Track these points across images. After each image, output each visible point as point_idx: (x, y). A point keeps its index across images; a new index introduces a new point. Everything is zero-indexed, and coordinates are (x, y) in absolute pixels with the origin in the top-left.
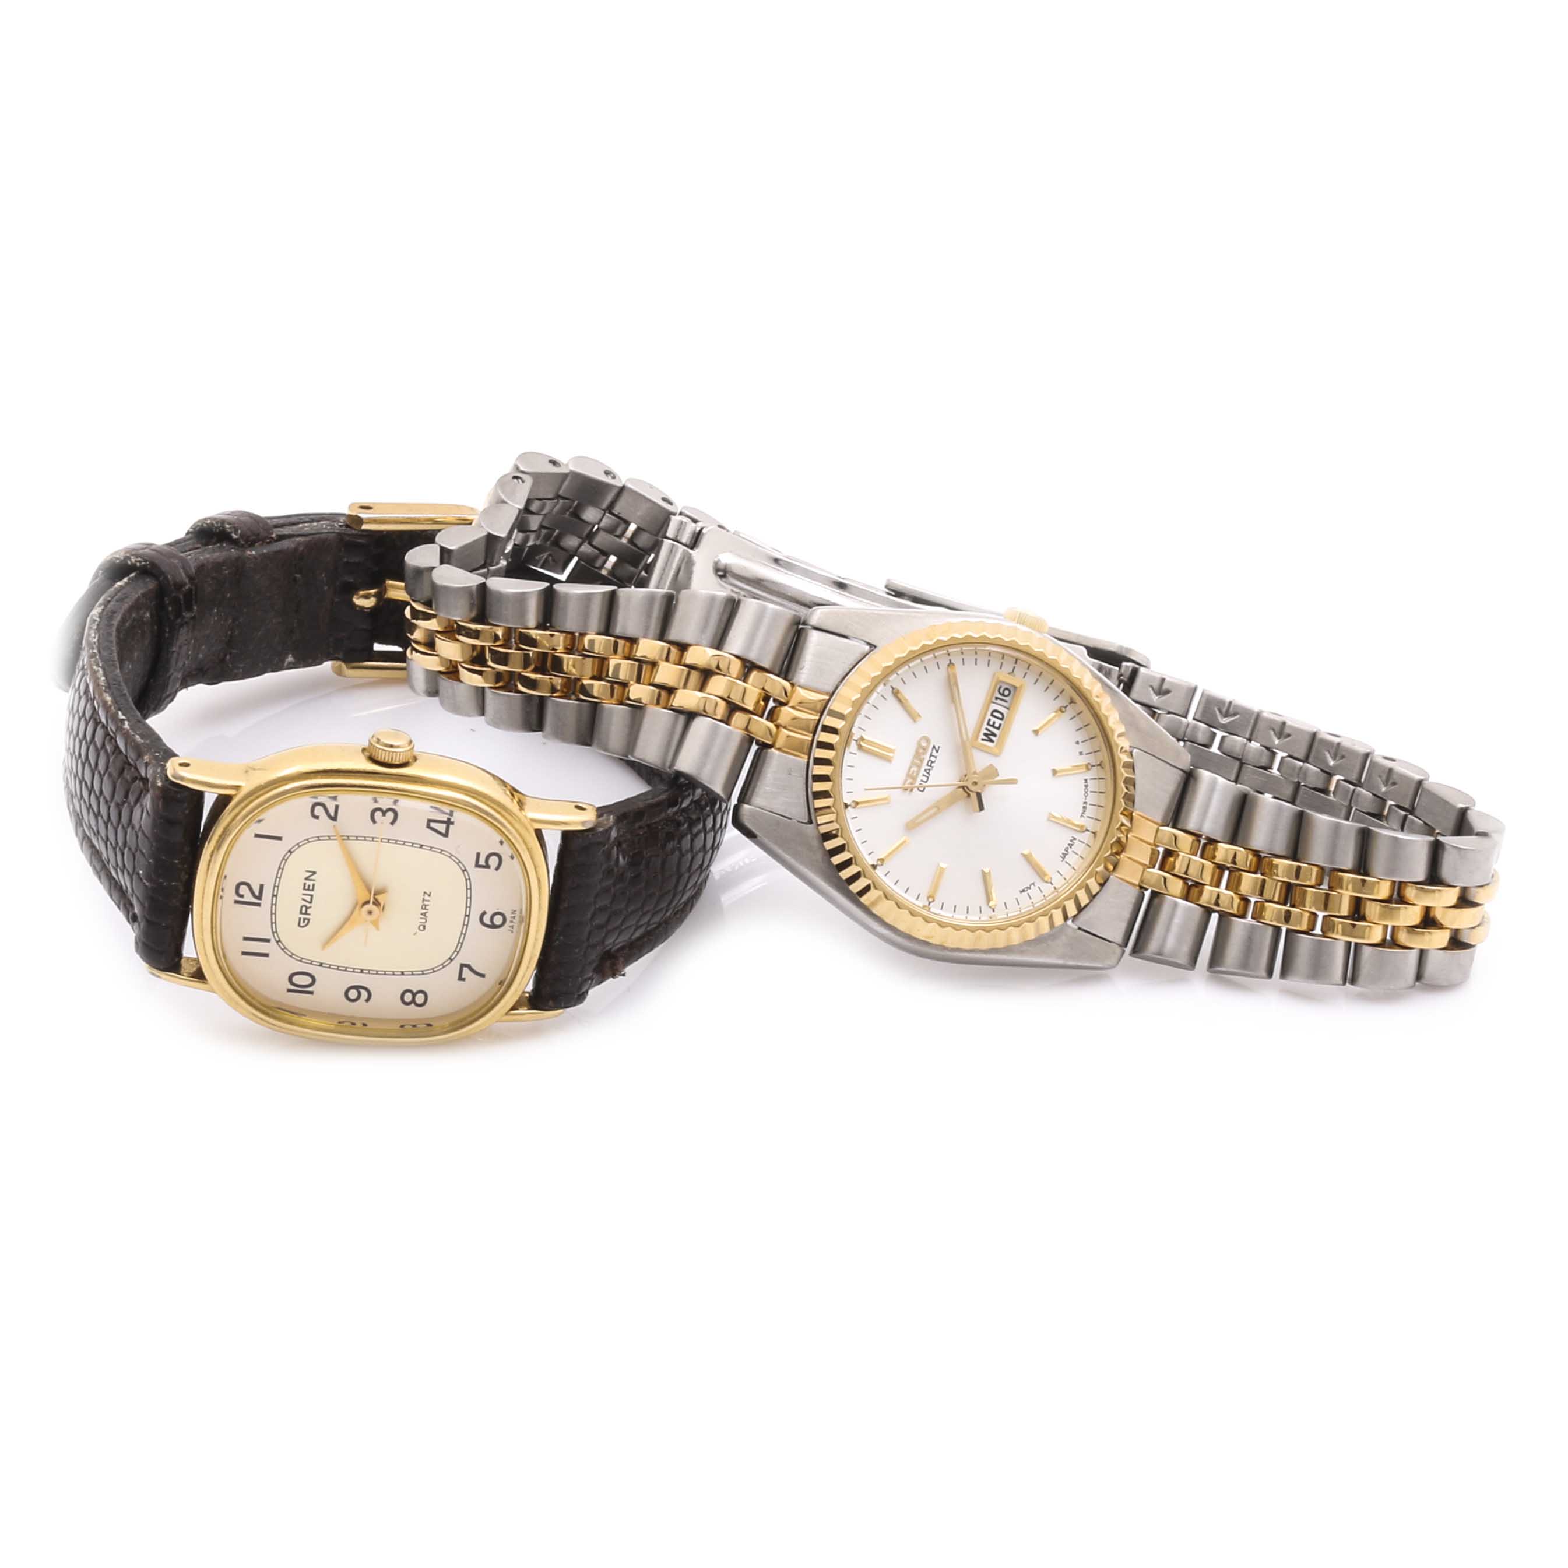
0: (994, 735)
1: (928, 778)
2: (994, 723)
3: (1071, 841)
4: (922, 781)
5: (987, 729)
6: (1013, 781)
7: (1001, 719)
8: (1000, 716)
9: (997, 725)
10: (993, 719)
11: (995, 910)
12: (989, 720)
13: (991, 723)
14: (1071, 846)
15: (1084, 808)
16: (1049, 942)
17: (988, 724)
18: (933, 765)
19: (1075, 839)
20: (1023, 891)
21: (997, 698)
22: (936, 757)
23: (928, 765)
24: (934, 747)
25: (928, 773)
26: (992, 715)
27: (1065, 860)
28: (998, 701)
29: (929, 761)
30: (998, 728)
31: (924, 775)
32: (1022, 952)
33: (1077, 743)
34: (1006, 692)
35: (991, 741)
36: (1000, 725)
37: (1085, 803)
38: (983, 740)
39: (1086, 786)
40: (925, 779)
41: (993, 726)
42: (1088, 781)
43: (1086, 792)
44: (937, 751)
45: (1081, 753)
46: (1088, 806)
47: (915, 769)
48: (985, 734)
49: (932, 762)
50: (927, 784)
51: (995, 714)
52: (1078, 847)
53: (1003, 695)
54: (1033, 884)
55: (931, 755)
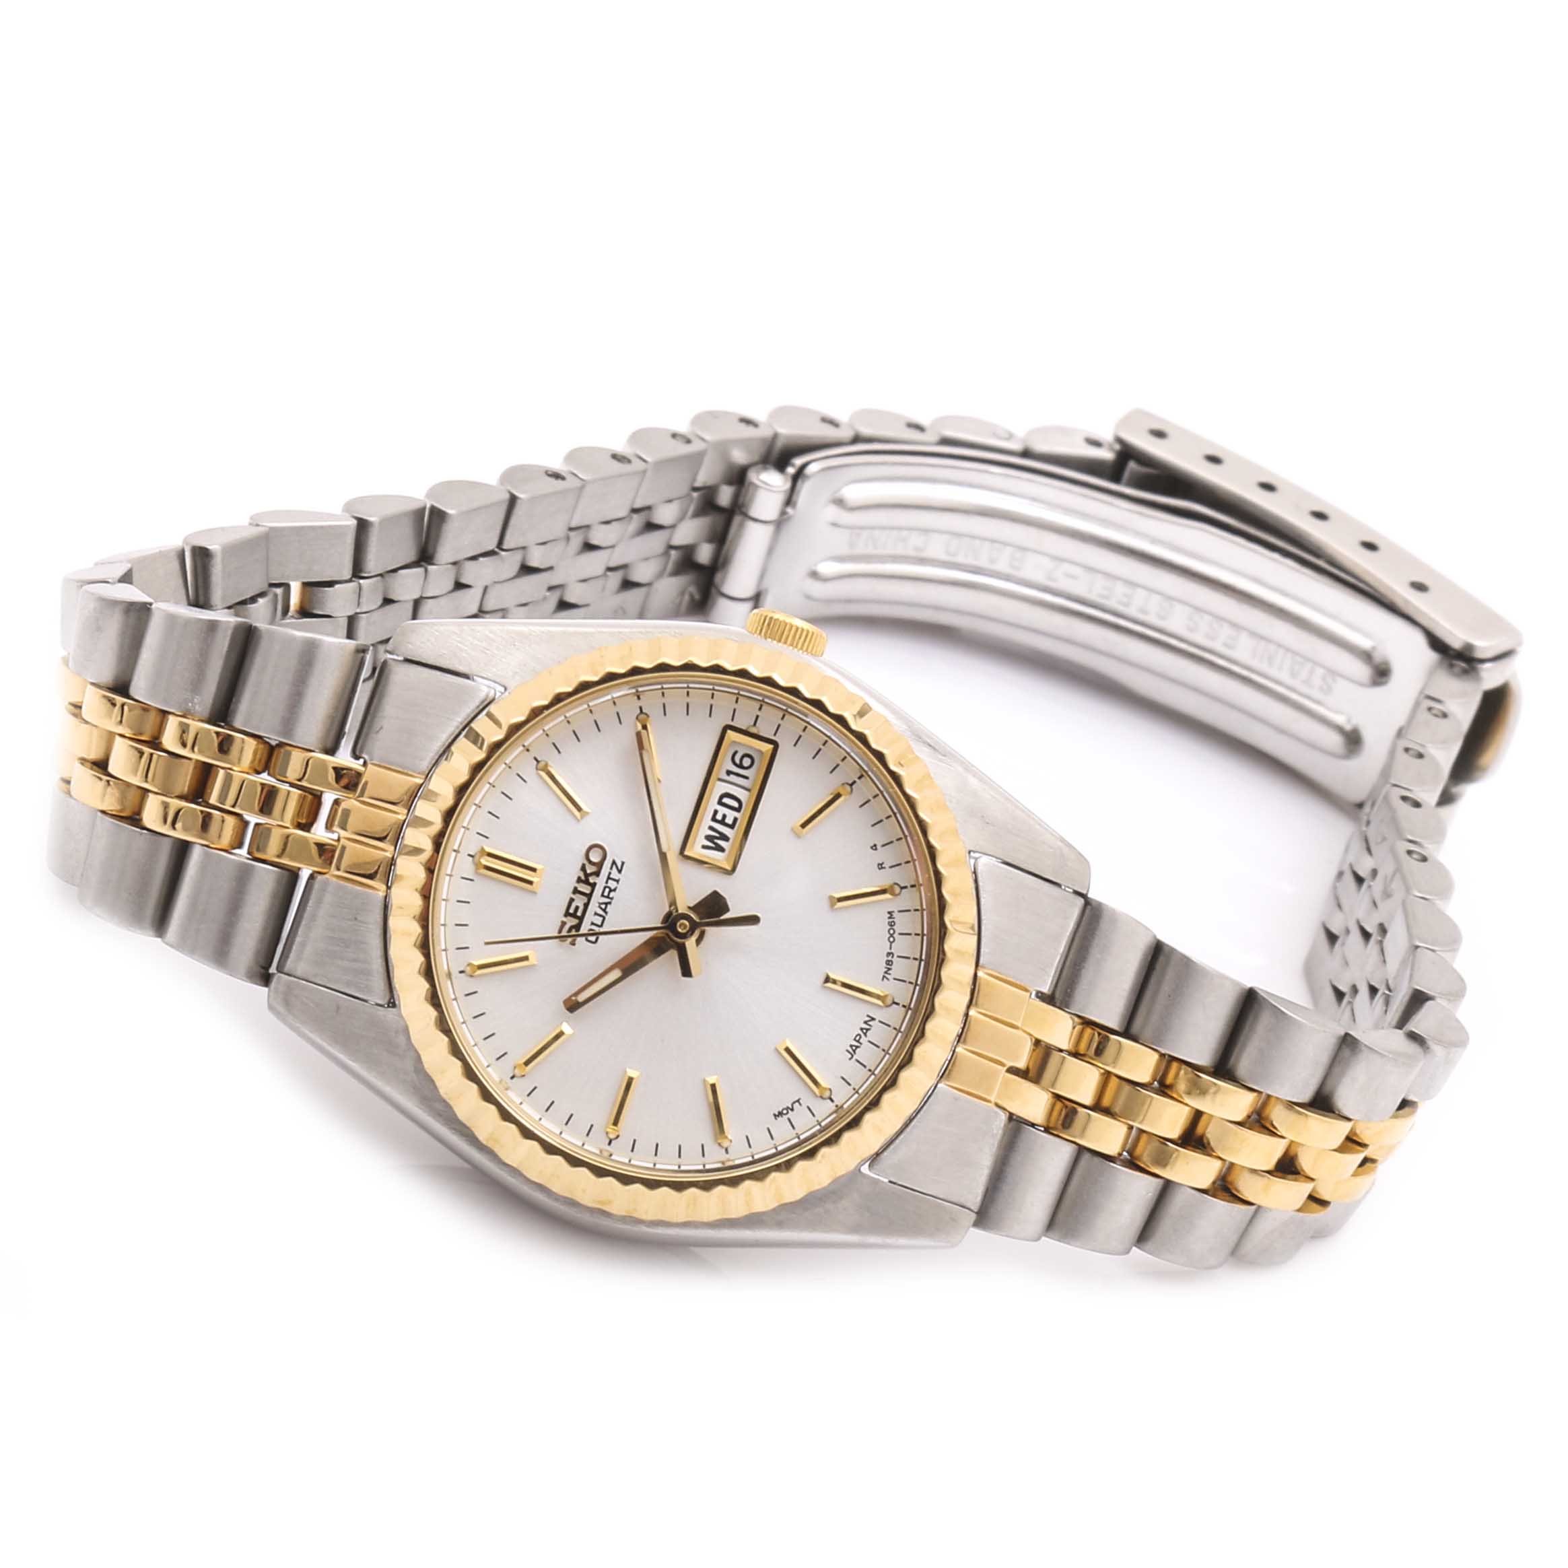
0: (725, 838)
1: (604, 918)
2: (724, 816)
3: (866, 1022)
4: (593, 924)
5: (711, 828)
6: (753, 920)
7: (738, 810)
8: (736, 804)
9: (729, 821)
10: (722, 810)
11: (729, 1150)
12: (716, 812)
13: (719, 817)
14: (865, 1031)
15: (889, 963)
16: (829, 1206)
17: (714, 819)
18: (612, 895)
19: (873, 1019)
20: (780, 1114)
21: (729, 773)
22: (617, 881)
23: (603, 895)
24: (614, 863)
25: (604, 910)
26: (720, 803)
27: (855, 1057)
28: (732, 778)
29: (605, 888)
30: (732, 826)
31: (596, 914)
32: (780, 1225)
33: (874, 847)
34: (747, 762)
35: (720, 849)
36: (735, 820)
37: (889, 954)
38: (704, 847)
39: (892, 924)
40: (598, 920)
41: (722, 822)
42: (895, 915)
43: (892, 936)
44: (620, 871)
45: (881, 866)
46: (895, 959)
47: (579, 902)
48: (708, 838)
49: (611, 891)
50: (602, 930)
51: (726, 800)
52: (878, 1033)
53: (741, 766)
54: (798, 1101)
55: (609, 878)
